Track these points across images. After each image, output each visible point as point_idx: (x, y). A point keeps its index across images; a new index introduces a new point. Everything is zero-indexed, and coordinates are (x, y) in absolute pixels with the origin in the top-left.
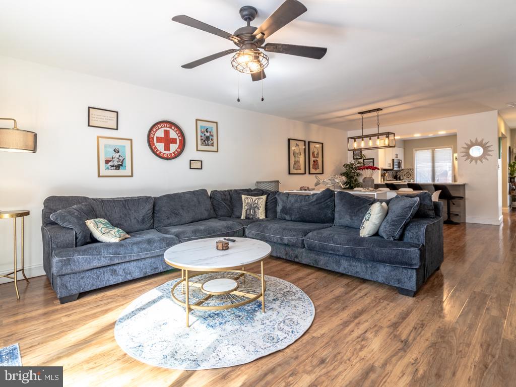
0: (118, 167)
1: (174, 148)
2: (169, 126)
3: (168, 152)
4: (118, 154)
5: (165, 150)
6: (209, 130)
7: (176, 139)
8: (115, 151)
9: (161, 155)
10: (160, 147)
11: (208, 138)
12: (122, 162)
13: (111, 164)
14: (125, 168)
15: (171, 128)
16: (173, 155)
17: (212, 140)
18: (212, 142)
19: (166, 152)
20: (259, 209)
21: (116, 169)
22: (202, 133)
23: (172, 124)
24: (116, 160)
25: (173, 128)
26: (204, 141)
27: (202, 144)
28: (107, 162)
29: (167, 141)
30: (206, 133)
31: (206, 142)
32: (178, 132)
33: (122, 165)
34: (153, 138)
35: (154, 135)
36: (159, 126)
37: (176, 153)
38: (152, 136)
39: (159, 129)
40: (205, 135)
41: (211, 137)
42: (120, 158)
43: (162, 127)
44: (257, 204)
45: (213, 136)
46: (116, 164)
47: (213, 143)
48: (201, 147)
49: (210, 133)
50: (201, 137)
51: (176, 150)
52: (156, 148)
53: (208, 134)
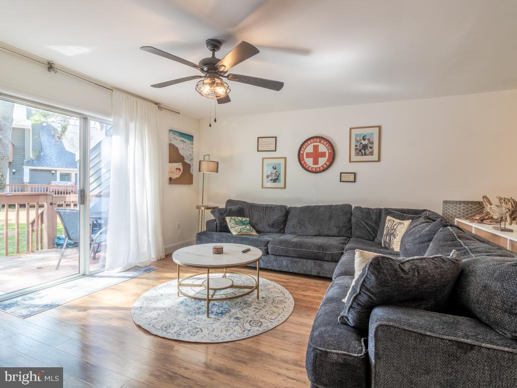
0: (275, 181)
1: (322, 161)
2: (318, 140)
3: (317, 166)
4: (275, 171)
5: (314, 164)
6: (367, 137)
7: (325, 153)
8: (273, 168)
9: (310, 169)
10: (309, 162)
11: (365, 147)
12: (278, 177)
13: (270, 178)
14: (280, 182)
15: (320, 142)
16: (322, 168)
17: (371, 148)
18: (370, 150)
19: (315, 166)
20: (395, 238)
21: (274, 182)
22: (357, 141)
23: (321, 138)
24: (274, 175)
25: (322, 141)
26: (360, 151)
27: (357, 154)
28: (268, 177)
29: (316, 155)
30: (363, 141)
31: (363, 151)
32: (327, 145)
33: (277, 179)
34: (303, 154)
35: (304, 151)
36: (309, 142)
37: (325, 166)
38: (302, 152)
39: (309, 144)
40: (361, 143)
41: (369, 145)
42: (277, 173)
43: (311, 143)
44: (395, 230)
45: (372, 143)
46: (273, 179)
47: (372, 152)
48: (354, 158)
49: (369, 140)
50: (356, 146)
51: (325, 164)
52: (305, 163)
53: (366, 142)
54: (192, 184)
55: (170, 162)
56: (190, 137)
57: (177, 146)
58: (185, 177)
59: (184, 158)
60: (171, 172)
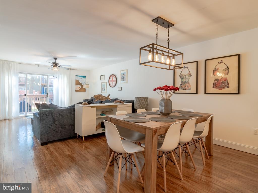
4: (104, 87)
5: (112, 84)
7: (114, 80)
13: (103, 89)
14: (105, 91)
31: (123, 79)
32: (115, 77)
39: (111, 77)
41: (125, 77)
45: (125, 76)
48: (121, 82)
51: (115, 84)
54: (85, 91)
55: (76, 85)
56: (85, 77)
57: (78, 80)
58: (82, 89)
59: (81, 84)
60: (76, 88)
